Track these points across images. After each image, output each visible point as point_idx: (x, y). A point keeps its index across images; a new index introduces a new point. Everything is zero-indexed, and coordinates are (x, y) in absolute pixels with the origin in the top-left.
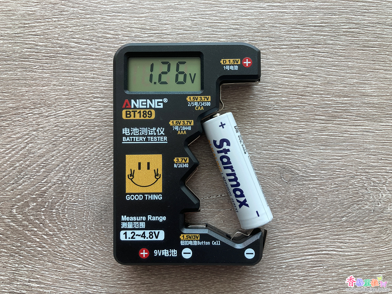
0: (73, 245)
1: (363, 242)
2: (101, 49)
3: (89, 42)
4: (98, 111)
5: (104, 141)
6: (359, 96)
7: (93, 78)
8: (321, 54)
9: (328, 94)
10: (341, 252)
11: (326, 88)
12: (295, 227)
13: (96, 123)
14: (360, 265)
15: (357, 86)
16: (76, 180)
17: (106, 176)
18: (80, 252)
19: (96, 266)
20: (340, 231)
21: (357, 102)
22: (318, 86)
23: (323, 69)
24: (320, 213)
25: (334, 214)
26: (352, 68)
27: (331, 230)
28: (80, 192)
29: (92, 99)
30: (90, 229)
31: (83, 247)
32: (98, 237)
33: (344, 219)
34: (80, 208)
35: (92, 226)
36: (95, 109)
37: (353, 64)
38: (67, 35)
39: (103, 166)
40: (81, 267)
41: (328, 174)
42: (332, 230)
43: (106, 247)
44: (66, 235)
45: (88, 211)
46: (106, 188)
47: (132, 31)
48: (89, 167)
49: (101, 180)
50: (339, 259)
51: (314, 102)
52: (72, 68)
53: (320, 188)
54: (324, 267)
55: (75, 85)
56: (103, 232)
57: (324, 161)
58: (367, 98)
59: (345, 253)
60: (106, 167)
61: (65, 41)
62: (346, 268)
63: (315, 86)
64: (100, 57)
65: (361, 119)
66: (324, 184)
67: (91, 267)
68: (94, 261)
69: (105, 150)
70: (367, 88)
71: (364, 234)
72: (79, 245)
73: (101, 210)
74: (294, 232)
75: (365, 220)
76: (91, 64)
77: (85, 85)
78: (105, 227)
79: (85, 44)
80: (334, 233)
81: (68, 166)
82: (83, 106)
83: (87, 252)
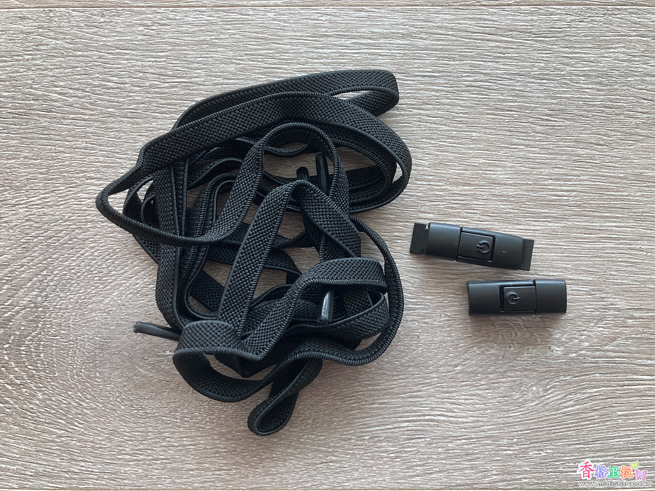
0: (51, 400)
1: (485, 404)
2: (98, 105)
3: (79, 94)
4: (92, 198)
5: (101, 245)
6: (486, 185)
7: (86, 148)
8: (431, 118)
9: (439, 181)
10: (453, 417)
11: (437, 171)
12: (384, 378)
13: (88, 217)
14: (480, 436)
15: (484, 169)
16: (58, 303)
17: (102, 297)
18: (61, 411)
19: (85, 432)
20: (452, 387)
21: (483, 193)
22: (425, 168)
23: (434, 142)
24: (423, 358)
25: (444, 360)
26: (478, 141)
27: (438, 385)
28: (63, 320)
29: (83, 181)
30: (78, 377)
31: (65, 404)
32: (90, 388)
33: (458, 368)
34: (63, 345)
35: (81, 372)
36: (87, 196)
37: (479, 135)
38: (45, 81)
39: (98, 282)
40: (63, 434)
41: (436, 301)
42: (440, 385)
43: (101, 404)
44: (41, 385)
45: (75, 349)
46: (102, 316)
47: (146, 77)
48: (77, 283)
49: (96, 303)
50: (450, 428)
51: (418, 193)
52: (53, 132)
53: (424, 321)
54: (427, 440)
55: (59, 159)
56: (97, 381)
57: (429, 281)
58: (498, 188)
59: (458, 419)
60: (102, 284)
61: (43, 90)
62: (458, 441)
63: (421, 168)
64: (96, 117)
65: (488, 219)
66: (429, 315)
67: (77, 433)
68: (82, 424)
69: (102, 259)
70: (499, 172)
71: (487, 391)
72: (61, 399)
73: (95, 348)
74: (383, 387)
75: (489, 370)
76: (83, 127)
77: (73, 159)
78: (100, 373)
79: (73, 97)
80: (443, 389)
81: (46, 281)
82: (69, 191)
83: (72, 411)
